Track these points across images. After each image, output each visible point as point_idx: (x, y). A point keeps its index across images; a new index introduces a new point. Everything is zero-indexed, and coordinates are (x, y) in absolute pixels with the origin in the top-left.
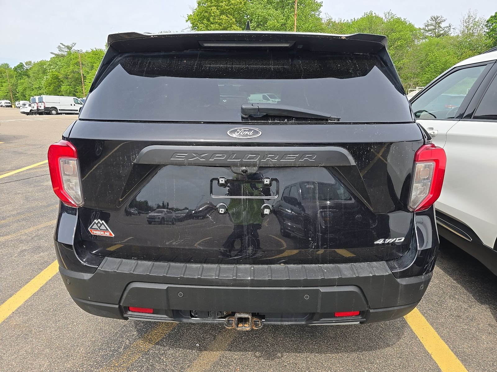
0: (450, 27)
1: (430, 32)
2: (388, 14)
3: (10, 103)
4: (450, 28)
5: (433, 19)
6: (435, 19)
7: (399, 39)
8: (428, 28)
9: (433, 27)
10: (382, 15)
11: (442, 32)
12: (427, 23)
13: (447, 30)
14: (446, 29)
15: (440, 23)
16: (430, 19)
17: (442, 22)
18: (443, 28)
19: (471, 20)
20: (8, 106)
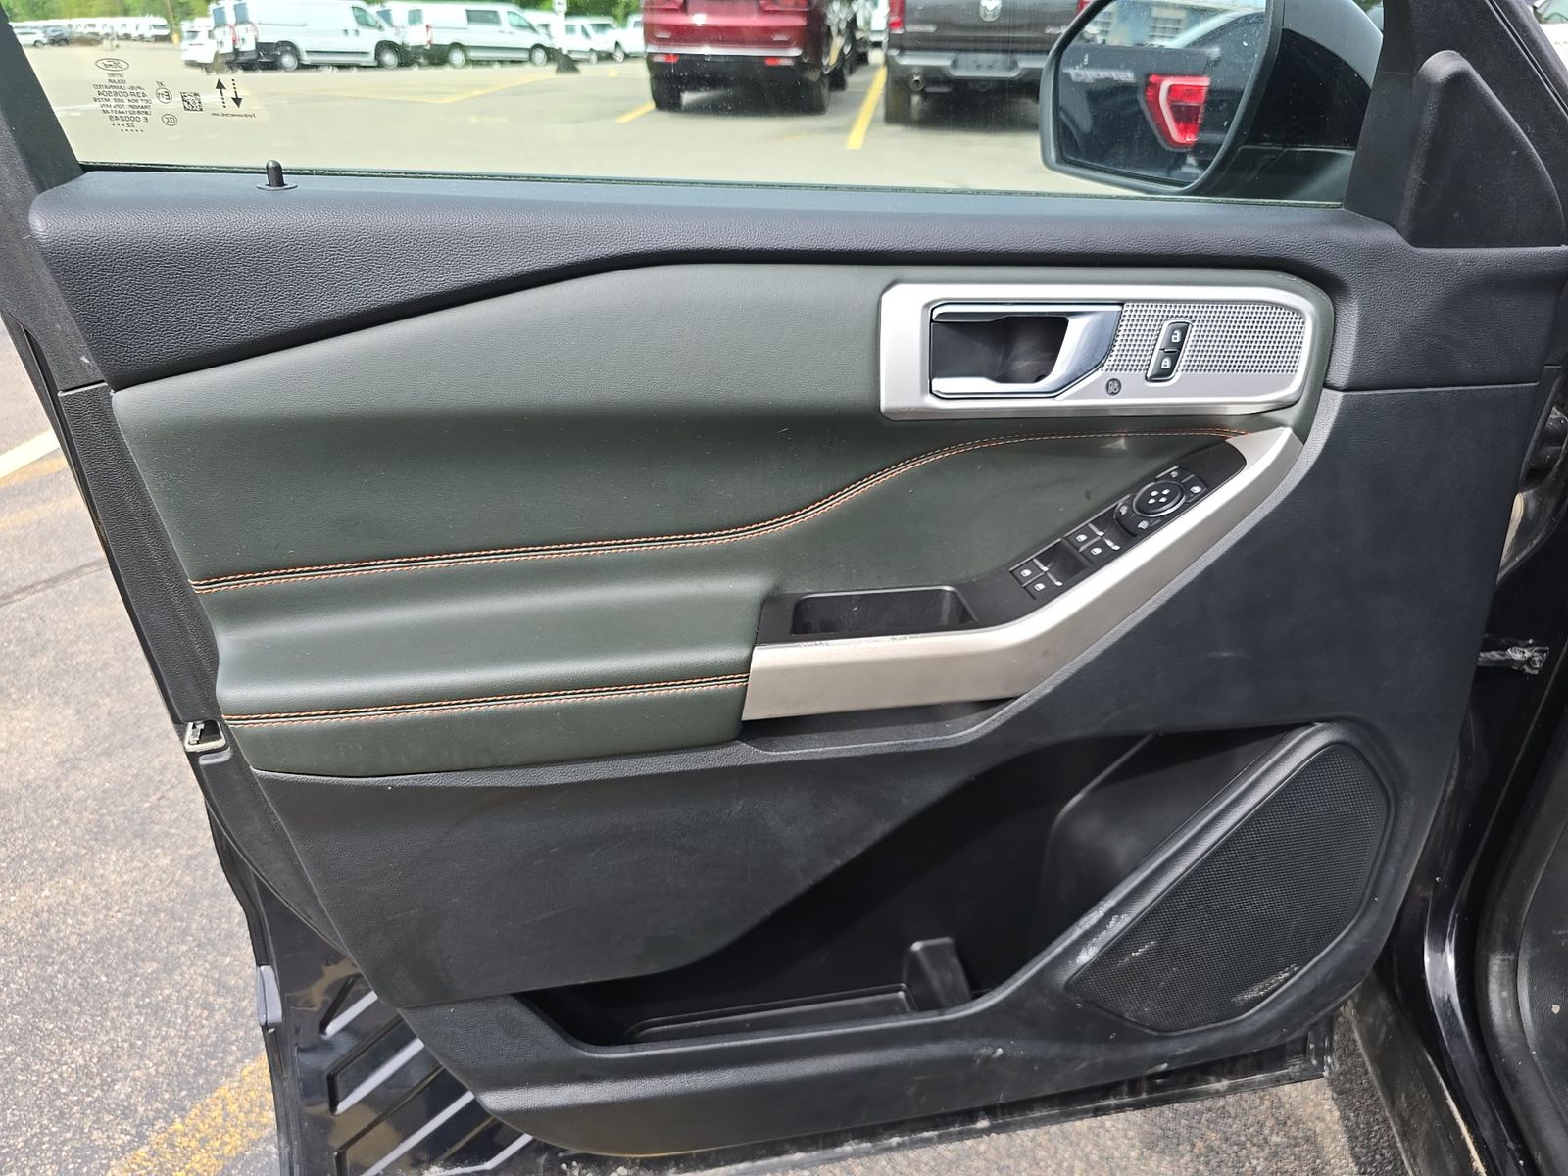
3: (163, 26)
20: (159, 39)
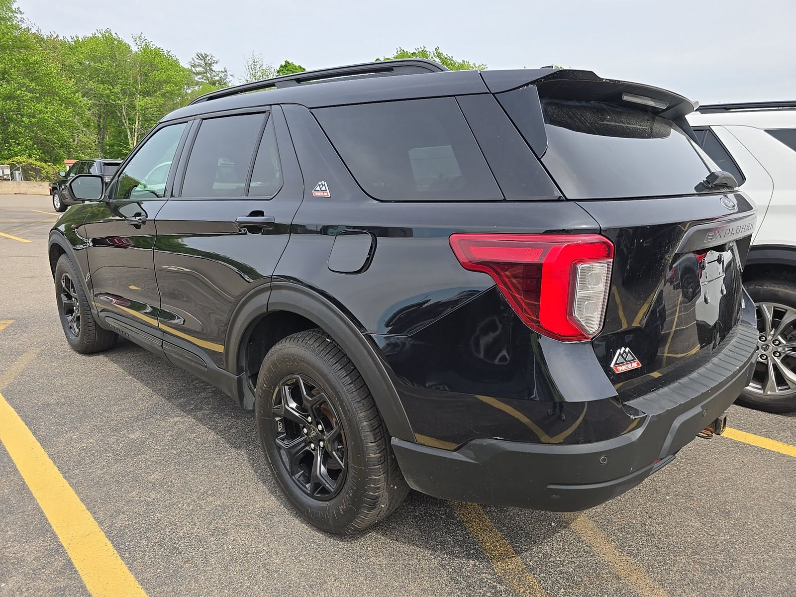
0: (225, 71)
1: (200, 76)
2: (138, 39)
4: (226, 73)
5: (201, 57)
6: (204, 57)
7: (167, 82)
8: (196, 69)
9: (201, 69)
10: (129, 41)
11: (217, 78)
12: (193, 62)
13: (223, 76)
14: (220, 74)
15: (210, 64)
16: (197, 57)
17: (213, 63)
18: (218, 73)
19: (258, 67)
